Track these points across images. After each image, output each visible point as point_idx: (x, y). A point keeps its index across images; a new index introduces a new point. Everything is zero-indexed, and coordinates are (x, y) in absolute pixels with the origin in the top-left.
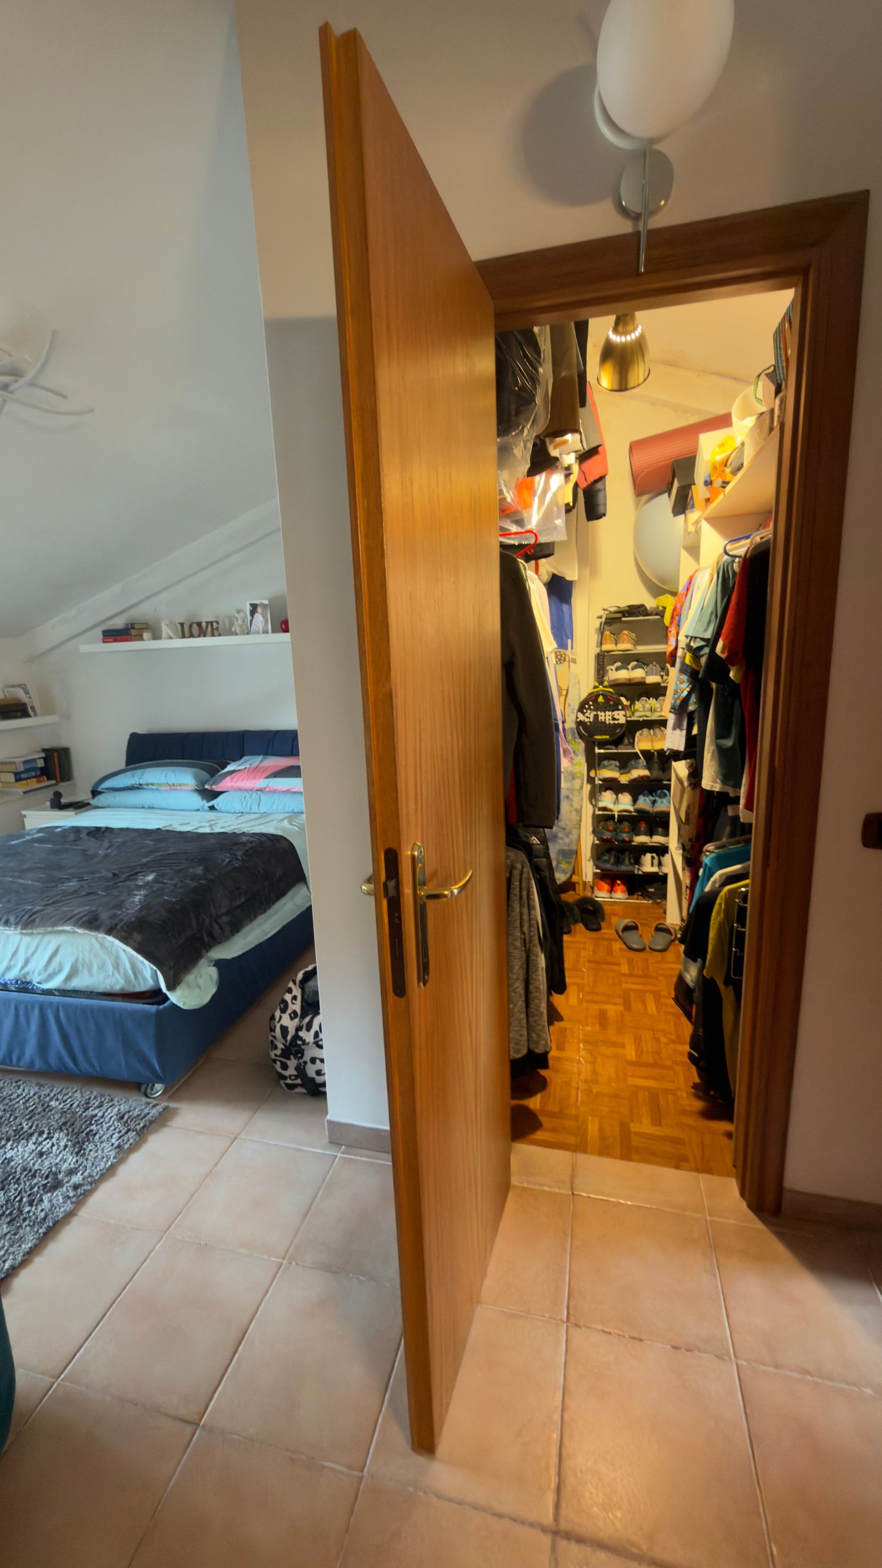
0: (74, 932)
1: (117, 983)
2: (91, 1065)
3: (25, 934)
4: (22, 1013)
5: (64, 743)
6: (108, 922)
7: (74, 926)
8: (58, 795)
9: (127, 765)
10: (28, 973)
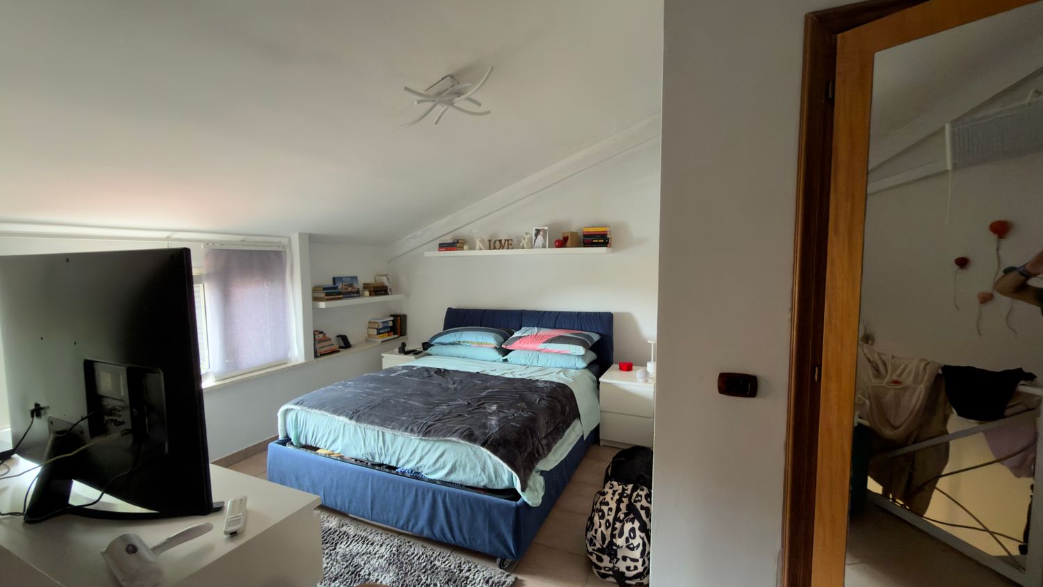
0: (457, 442)
1: (482, 481)
2: (464, 539)
3: (423, 440)
4: (420, 495)
5: (403, 312)
6: (481, 438)
7: (460, 438)
8: (404, 345)
9: (444, 329)
10: (421, 467)
